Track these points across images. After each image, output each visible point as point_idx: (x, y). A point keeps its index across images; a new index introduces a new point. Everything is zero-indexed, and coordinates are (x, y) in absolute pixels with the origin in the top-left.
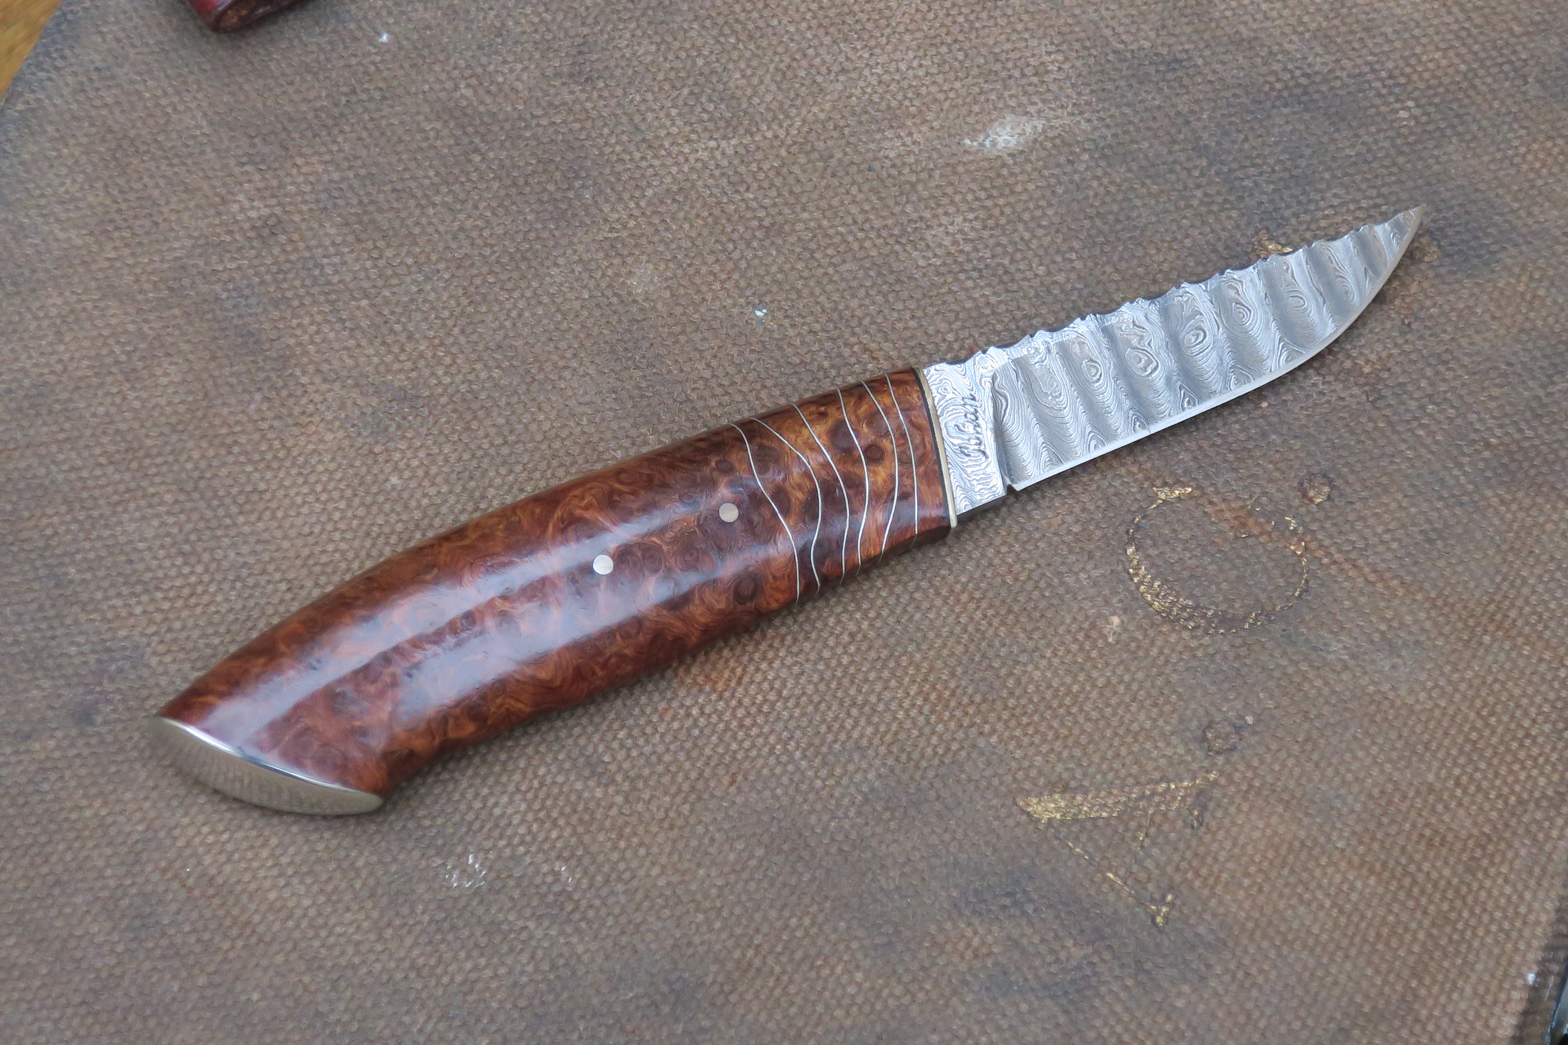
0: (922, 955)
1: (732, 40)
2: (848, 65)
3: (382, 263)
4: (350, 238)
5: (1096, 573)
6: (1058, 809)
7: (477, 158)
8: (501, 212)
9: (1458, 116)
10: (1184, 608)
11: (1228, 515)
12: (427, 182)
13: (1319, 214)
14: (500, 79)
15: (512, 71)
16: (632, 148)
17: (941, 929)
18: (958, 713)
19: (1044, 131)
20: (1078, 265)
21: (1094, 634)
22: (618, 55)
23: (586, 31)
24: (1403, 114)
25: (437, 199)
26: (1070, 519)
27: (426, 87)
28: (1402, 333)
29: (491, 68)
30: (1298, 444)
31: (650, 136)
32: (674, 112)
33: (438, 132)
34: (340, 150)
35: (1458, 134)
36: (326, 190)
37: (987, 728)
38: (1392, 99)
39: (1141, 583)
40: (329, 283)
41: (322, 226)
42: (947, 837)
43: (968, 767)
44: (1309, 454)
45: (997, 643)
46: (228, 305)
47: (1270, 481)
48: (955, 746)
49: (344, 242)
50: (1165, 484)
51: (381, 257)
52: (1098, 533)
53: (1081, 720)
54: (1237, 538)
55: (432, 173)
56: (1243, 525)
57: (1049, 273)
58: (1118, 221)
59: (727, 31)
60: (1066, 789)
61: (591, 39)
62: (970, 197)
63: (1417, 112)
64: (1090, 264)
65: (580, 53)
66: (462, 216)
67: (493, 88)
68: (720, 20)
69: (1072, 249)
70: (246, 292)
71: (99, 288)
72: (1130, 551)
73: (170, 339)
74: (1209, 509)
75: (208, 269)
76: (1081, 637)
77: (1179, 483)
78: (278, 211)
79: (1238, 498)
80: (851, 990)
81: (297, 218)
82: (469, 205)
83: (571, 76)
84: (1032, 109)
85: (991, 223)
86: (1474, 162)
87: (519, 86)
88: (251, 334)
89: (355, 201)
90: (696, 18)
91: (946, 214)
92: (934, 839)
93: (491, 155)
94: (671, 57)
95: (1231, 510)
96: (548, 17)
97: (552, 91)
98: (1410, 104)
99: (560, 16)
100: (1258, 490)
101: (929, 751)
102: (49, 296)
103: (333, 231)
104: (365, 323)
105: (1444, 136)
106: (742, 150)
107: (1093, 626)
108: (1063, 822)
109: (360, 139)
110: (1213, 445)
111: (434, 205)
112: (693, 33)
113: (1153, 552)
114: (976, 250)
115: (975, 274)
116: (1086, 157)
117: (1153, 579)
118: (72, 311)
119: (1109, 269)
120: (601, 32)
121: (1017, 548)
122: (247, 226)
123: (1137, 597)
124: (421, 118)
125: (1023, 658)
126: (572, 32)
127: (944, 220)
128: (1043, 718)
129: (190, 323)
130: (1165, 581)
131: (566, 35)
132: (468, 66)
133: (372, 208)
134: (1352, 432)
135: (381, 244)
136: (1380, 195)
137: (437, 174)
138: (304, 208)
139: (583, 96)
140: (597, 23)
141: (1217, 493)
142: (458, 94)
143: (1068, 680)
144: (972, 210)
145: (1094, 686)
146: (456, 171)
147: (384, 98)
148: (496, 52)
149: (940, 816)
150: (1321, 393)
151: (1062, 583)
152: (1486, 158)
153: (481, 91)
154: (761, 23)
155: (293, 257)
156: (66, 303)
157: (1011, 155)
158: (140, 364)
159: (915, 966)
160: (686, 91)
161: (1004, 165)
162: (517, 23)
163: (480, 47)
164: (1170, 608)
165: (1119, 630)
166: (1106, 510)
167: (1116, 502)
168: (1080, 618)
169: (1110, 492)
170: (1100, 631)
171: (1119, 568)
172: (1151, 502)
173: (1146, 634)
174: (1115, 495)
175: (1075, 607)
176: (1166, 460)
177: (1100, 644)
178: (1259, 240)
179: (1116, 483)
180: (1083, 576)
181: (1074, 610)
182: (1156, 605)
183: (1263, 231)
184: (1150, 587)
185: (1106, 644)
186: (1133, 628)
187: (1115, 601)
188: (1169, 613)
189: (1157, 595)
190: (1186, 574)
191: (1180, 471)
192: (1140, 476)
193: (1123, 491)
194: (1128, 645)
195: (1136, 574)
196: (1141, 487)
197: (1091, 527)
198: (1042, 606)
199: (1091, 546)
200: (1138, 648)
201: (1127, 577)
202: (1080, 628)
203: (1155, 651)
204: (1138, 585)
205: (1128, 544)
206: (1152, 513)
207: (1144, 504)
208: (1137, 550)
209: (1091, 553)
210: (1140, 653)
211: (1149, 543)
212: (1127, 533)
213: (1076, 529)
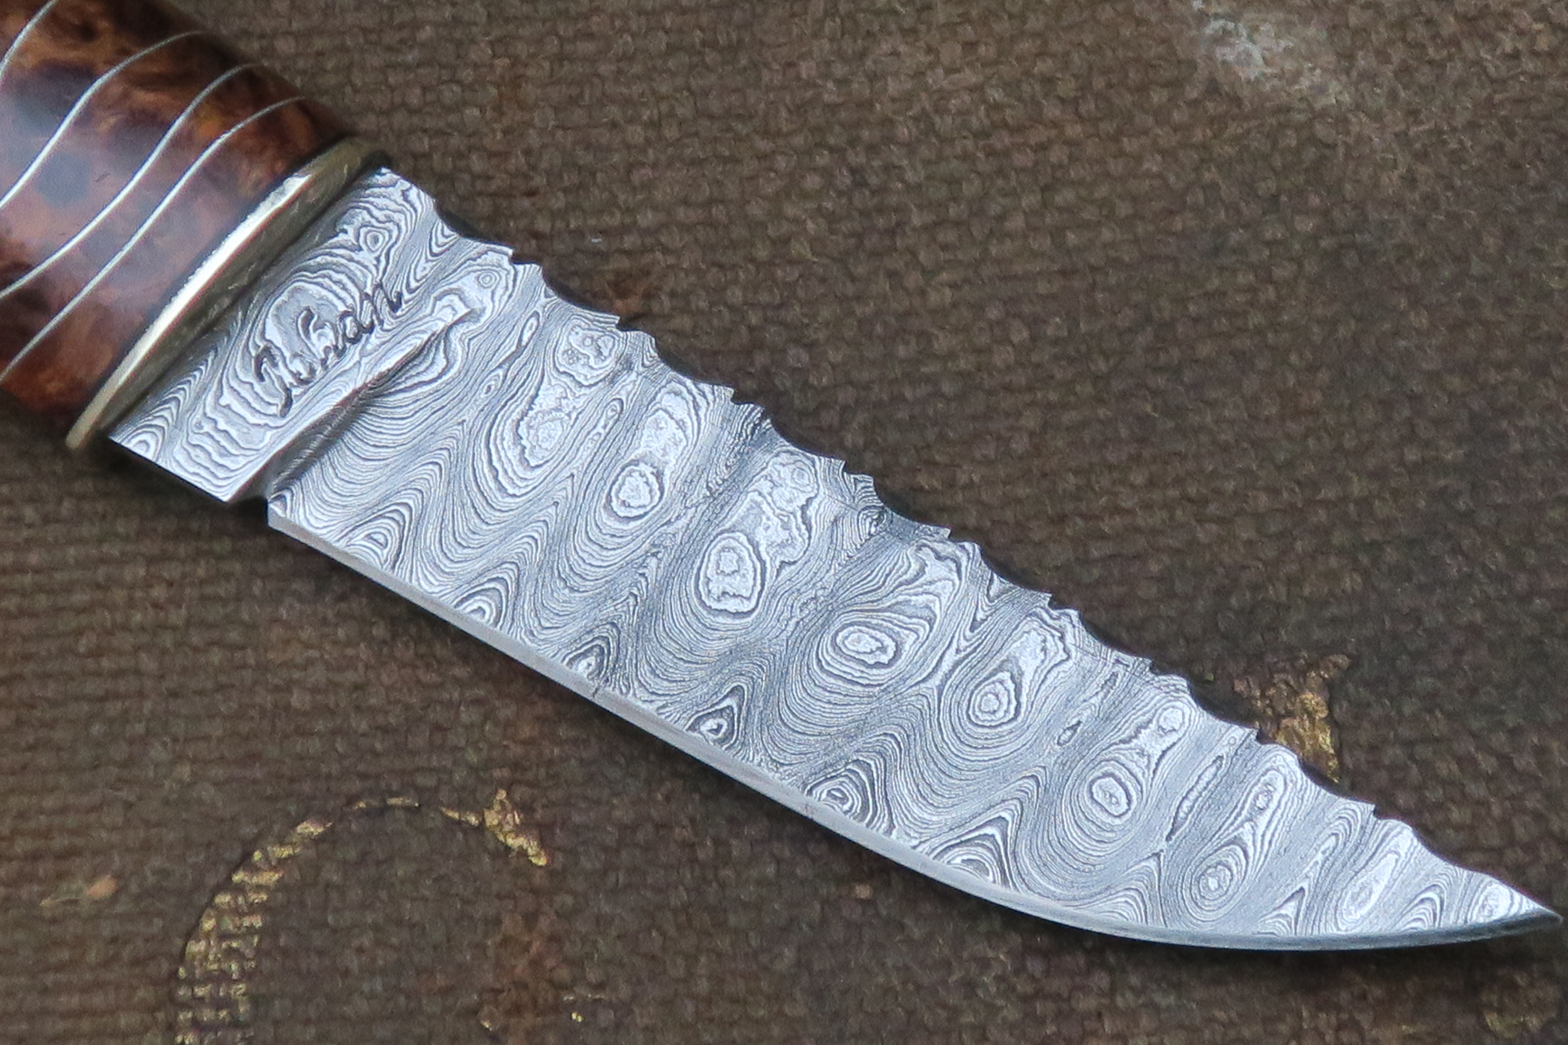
5: (207, 792)
10: (228, 1002)
19: (1323, 114)
20: (1002, 356)
21: (43, 868)
39: (239, 888)
50: (526, 808)
52: (315, 746)
54: (473, 1012)
57: (940, 313)
58: (1176, 371)
62: (1043, 67)
64: (1020, 378)
69: (1035, 322)
72: (311, 828)
74: (512, 923)
77: (546, 831)
84: (1363, 61)
85: (1002, 140)
91: (970, 46)
107: (70, 852)
113: (332, 875)
114: (910, 147)
115: (844, 179)
116: (1306, 225)
117: (264, 908)
119: (1031, 420)
123: (193, 901)
127: (951, 52)
130: (271, 931)
141: (568, 915)
144: (1011, 86)
151: (144, 740)
157: (1213, 89)
161: (1174, 85)
164: (208, 978)
165: (85, 909)
166: (385, 730)
167: (419, 740)
168: (71, 821)
169: (437, 715)
170: (61, 876)
171: (248, 830)
172: (460, 805)
173: (106, 964)
174: (438, 728)
175: (94, 798)
176: (590, 778)
177: (25, 892)
178: (1312, 665)
179: (467, 715)
180: (185, 771)
181: (86, 800)
182: (196, 947)
183: (1342, 660)
184: (238, 912)
185: (32, 904)
186: (106, 931)
187: (157, 862)
188: (191, 982)
189: (224, 936)
190: (314, 963)
191: (577, 818)
192: (517, 750)
193: (456, 739)
194: (58, 943)
195: (255, 869)
196: (488, 764)
197: (320, 726)
198: (60, 735)
199: (272, 751)
200: (60, 967)
201: (235, 854)
202: (46, 834)
203: (75, 1001)
204: (227, 885)
205: (323, 816)
206: (433, 821)
207: (444, 795)
208: (318, 841)
209: (253, 757)
210: (50, 979)
211: (352, 854)
212: (351, 800)
213: (298, 699)
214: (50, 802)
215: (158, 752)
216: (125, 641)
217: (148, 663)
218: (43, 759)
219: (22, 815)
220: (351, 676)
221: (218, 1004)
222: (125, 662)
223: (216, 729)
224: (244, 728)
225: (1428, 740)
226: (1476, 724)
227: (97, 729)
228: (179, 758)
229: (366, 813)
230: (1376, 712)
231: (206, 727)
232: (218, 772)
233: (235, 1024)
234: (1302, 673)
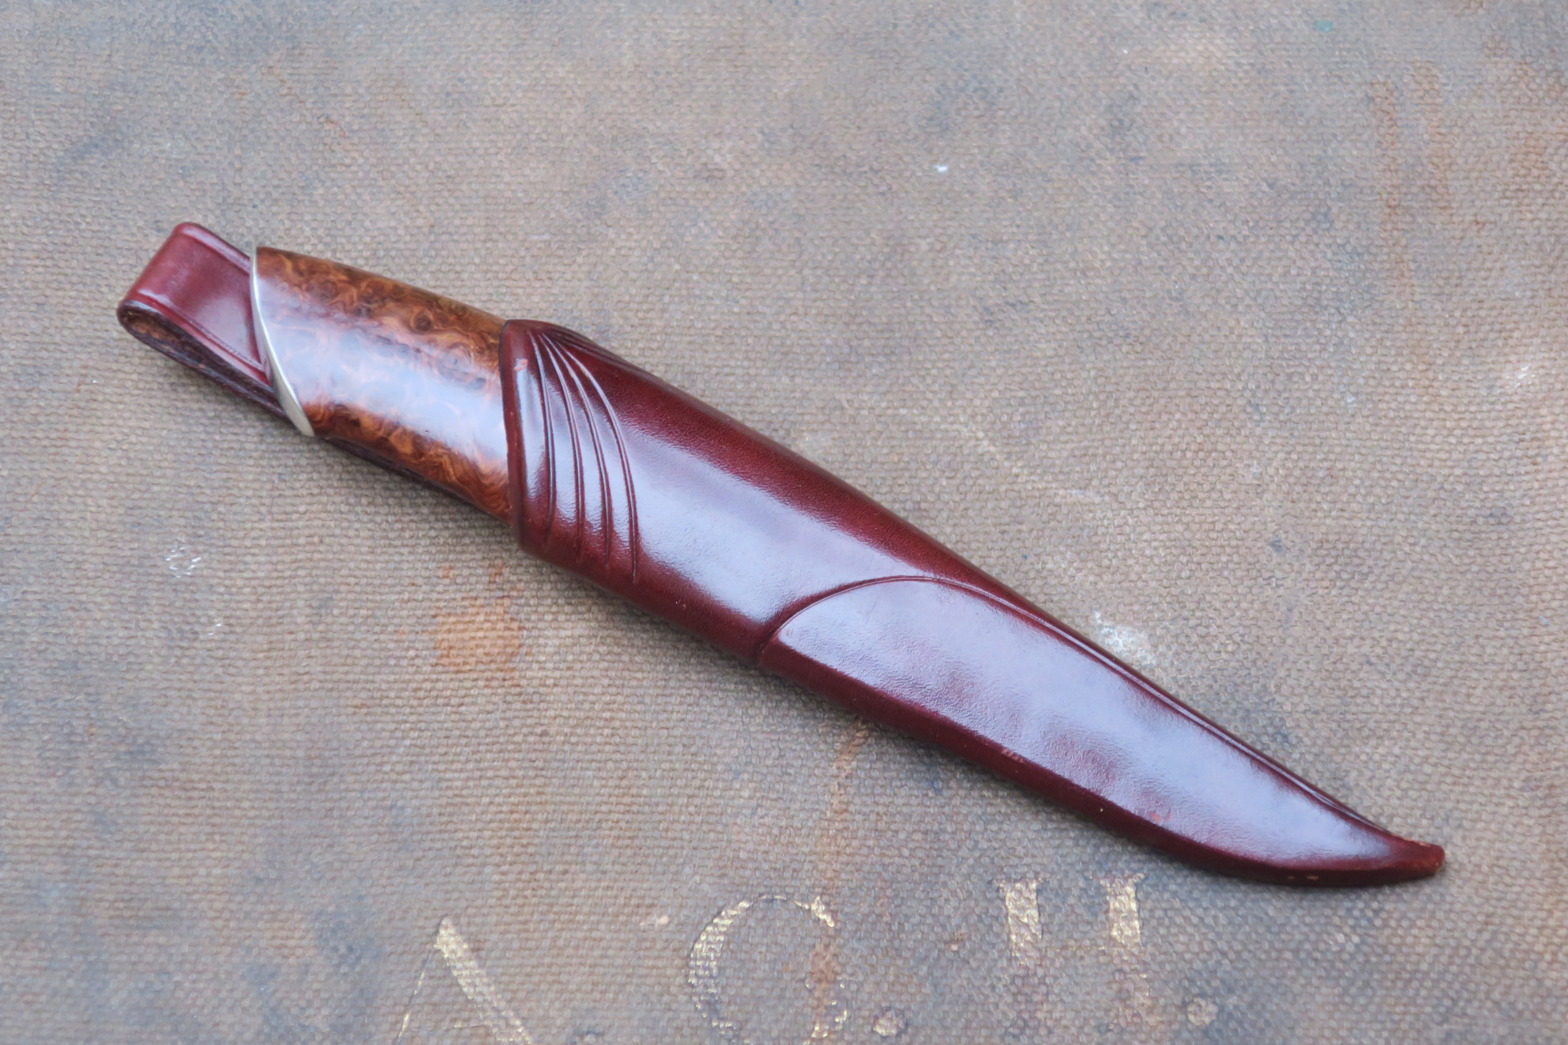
0: (260, 908)
1: (1095, 405)
2: (1122, 498)
3: (723, 262)
4: (734, 231)
5: (705, 887)
6: (453, 952)
7: (864, 281)
8: (821, 319)
9: (1367, 984)
10: (709, 969)
11: (822, 965)
12: (819, 257)
13: (1187, 913)
14: (951, 263)
15: (966, 266)
16: (941, 381)
17: (292, 912)
18: (509, 841)
21: (642, 910)
22: (1027, 331)
23: (1037, 300)
24: (1341, 938)
25: (806, 272)
26: (750, 846)
27: (911, 217)
28: (1098, 1028)
29: (958, 252)
30: (927, 989)
31: (961, 388)
32: (996, 394)
33: (873, 244)
34: (814, 188)
35: (1345, 992)
36: (769, 196)
37: (505, 868)
38: (1351, 922)
39: (716, 925)
40: (682, 236)
41: (734, 207)
42: (383, 881)
43: (460, 870)
44: (923, 1002)
45: (594, 842)
46: (622, 181)
47: (877, 984)
48: (474, 852)
49: (725, 229)
50: (827, 904)
51: (727, 259)
52: (748, 873)
53: (550, 934)
54: (803, 980)
55: (830, 257)
56: (819, 981)
59: (1102, 397)
60: (476, 950)
61: (1032, 307)
63: (1350, 948)
65: (1013, 305)
66: (800, 295)
67: (939, 262)
68: (1109, 388)
70: (641, 187)
71: (588, 93)
72: (744, 904)
73: (568, 159)
74: (819, 948)
75: (648, 154)
76: (634, 901)
77: (834, 914)
78: (730, 173)
79: (843, 965)
80: (202, 871)
81: (731, 188)
82: (814, 295)
83: (986, 309)
84: (1162, 649)
86: (1322, 1015)
87: (953, 279)
88: (603, 207)
89: (770, 219)
90: (1102, 370)
92: (376, 873)
93: (873, 289)
94: (1049, 369)
95: (828, 964)
96: (1035, 268)
97: (963, 303)
98: (1356, 939)
99: (1041, 276)
100: (861, 978)
101: (460, 835)
102: (563, 66)
103: (733, 217)
104: (658, 276)
105: (1337, 979)
106: (986, 458)
107: (652, 906)
108: (443, 961)
109: (834, 196)
110: (889, 925)
111: (800, 272)
112: (1084, 374)
113: (752, 923)
117: (725, 933)
118: (558, 86)
120: (1043, 310)
121: (698, 819)
122: (704, 160)
123: (698, 929)
124: (880, 226)
125: (589, 868)
126: (1029, 291)
128: (537, 905)
129: (589, 164)
130: (727, 943)
131: (1025, 289)
132: (950, 237)
133: (771, 232)
134: (966, 1027)
135: (740, 254)
136: (1238, 953)
137: (832, 261)
138: (744, 189)
139: (971, 326)
140: (1048, 303)
141: (841, 947)
142: (918, 240)
143: (585, 909)
145: (591, 930)
146: (843, 273)
147: (883, 194)
148: (976, 248)
149: (401, 868)
150: (993, 987)
151: (683, 865)
152: (1333, 1024)
153: (931, 255)
154: (1125, 418)
155: (692, 202)
156: (563, 79)
158: (534, 150)
159: (247, 907)
160: (1021, 394)
162: (1016, 250)
163: (974, 236)
164: (702, 958)
165: (656, 927)
166: (775, 870)
167: (788, 874)
168: (653, 893)
169: (795, 865)
170: (648, 914)
171: (721, 903)
172: (802, 901)
173: (664, 949)
174: (795, 870)
175: (662, 885)
176: (852, 895)
177: (634, 919)
178: (1131, 877)
179: (807, 866)
180: (697, 878)
181: (660, 886)
182: (698, 946)
183: (1142, 876)
184: (714, 934)
185: (637, 924)
186: (664, 937)
187: (685, 912)
188: (695, 959)
189: (709, 943)
190: (743, 956)
191: (846, 910)
192: (824, 882)
193: (802, 875)
194: (645, 940)
195: (722, 918)
196: (814, 886)
197: (750, 865)
198: (652, 860)
199: (731, 874)
200: (646, 949)
201: (716, 911)
202: (643, 897)
203: (651, 963)
204: (711, 923)
205: (750, 900)
206: (791, 906)
207: (796, 896)
208: (747, 909)
209: (724, 875)
210: (642, 953)
211: (760, 915)
212: (761, 895)
213: (742, 855)
214: (645, 885)
215: (688, 870)
216: (678, 827)
217: (686, 836)
218: (644, 869)
219: (634, 890)
220: (763, 848)
221: (705, 968)
222: (678, 835)
223: (710, 863)
224: (721, 864)
225: (1172, 908)
226: (1191, 904)
227: (665, 859)
228: (696, 873)
229: (766, 901)
230: (1154, 896)
231: (707, 862)
232: (711, 880)
233: (711, 977)
234: (1126, 879)
